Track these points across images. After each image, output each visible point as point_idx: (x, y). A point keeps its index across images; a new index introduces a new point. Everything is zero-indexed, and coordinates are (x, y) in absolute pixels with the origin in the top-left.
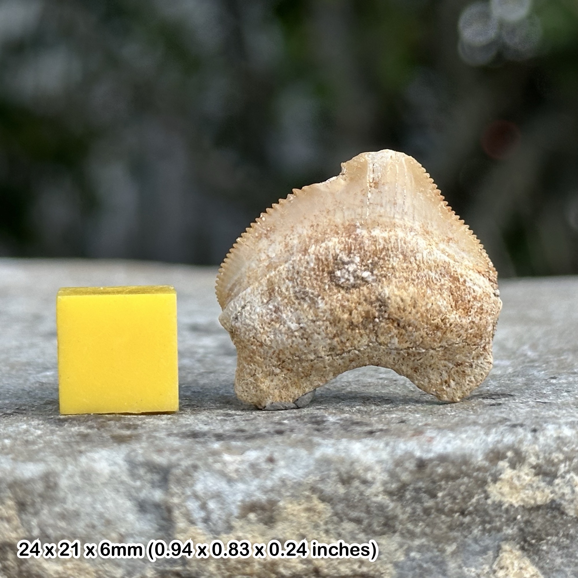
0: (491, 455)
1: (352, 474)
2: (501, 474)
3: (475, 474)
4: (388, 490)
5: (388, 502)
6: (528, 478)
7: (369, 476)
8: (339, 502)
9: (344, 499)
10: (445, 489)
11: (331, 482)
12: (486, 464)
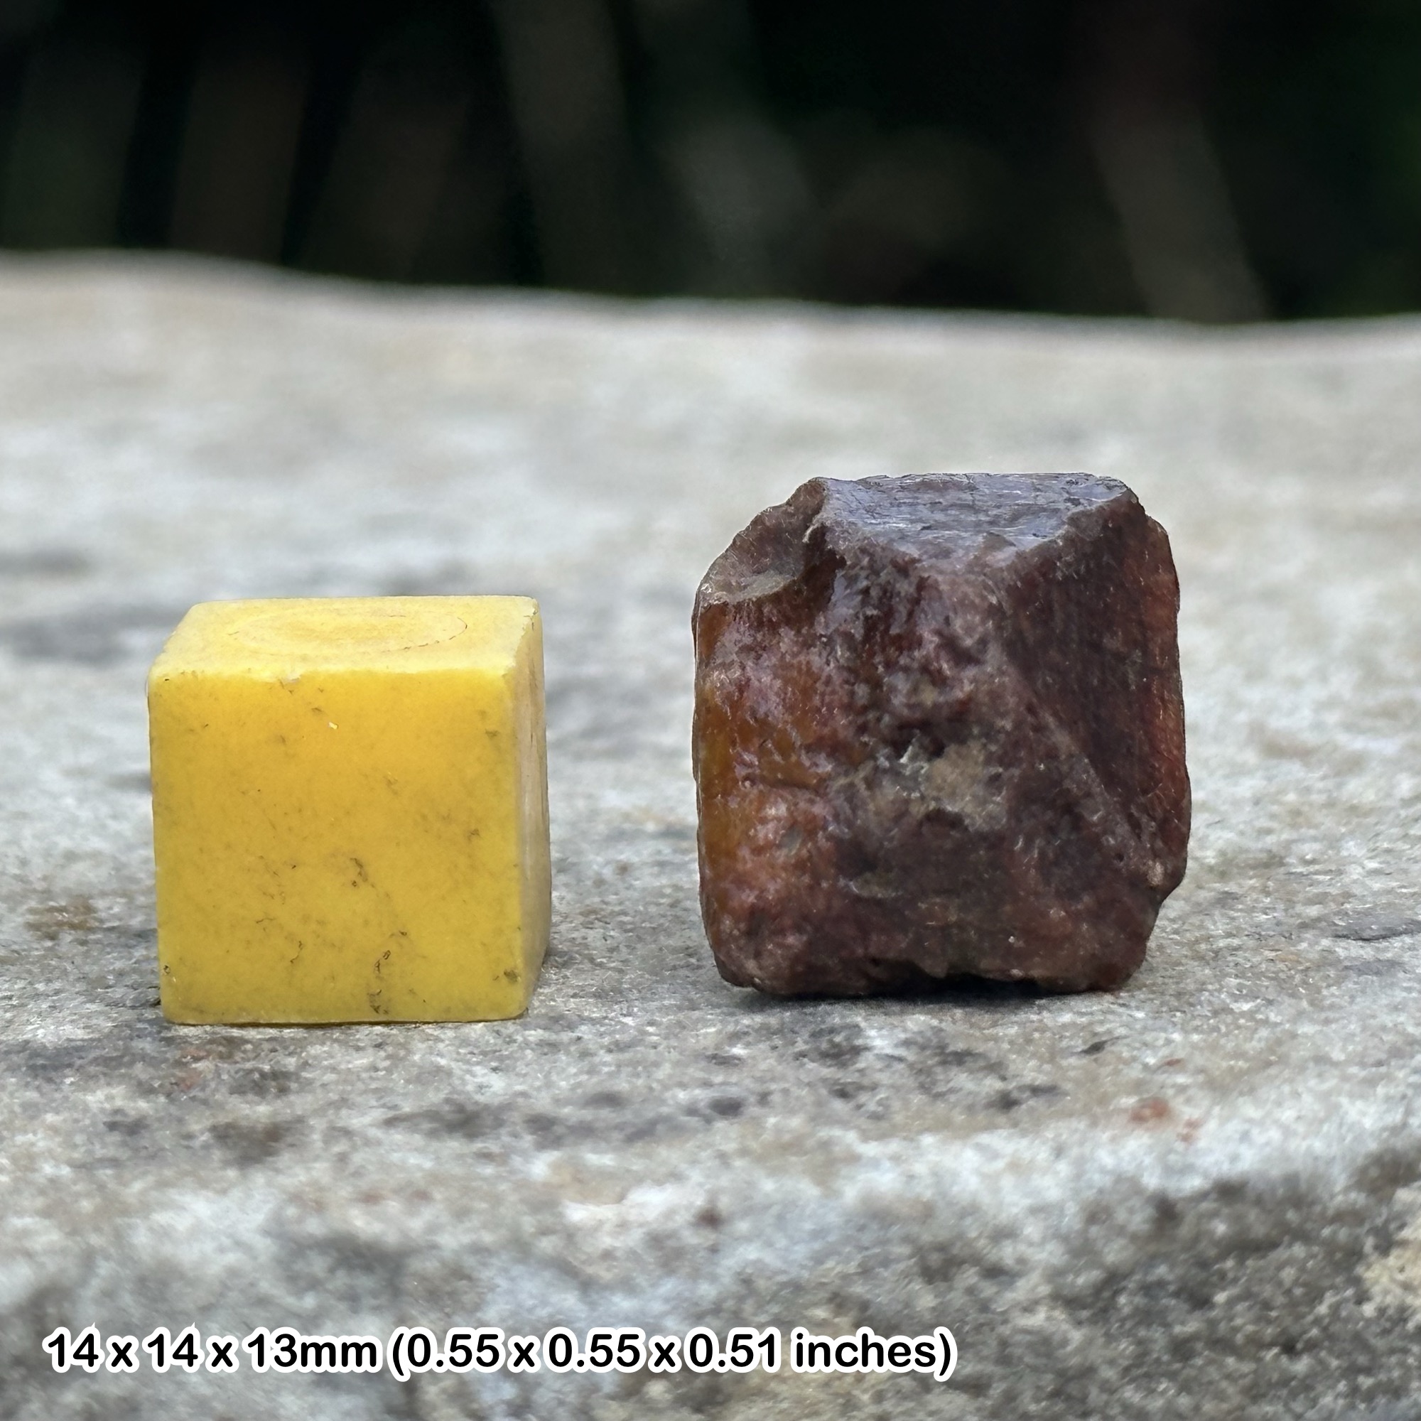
4: (1065, 1292)
7: (1007, 1253)
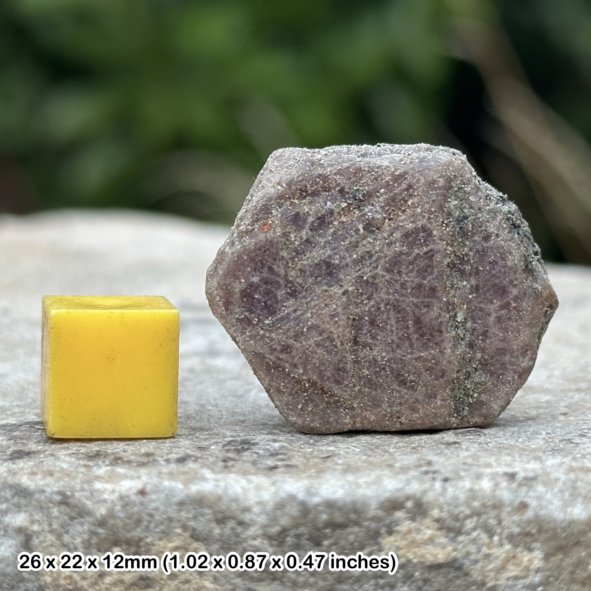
0: (387, 504)
1: (228, 514)
2: (397, 525)
3: (366, 523)
5: (267, 546)
6: (429, 532)
8: (213, 542)
9: (219, 541)
10: (331, 537)
11: (204, 521)
12: (380, 513)
